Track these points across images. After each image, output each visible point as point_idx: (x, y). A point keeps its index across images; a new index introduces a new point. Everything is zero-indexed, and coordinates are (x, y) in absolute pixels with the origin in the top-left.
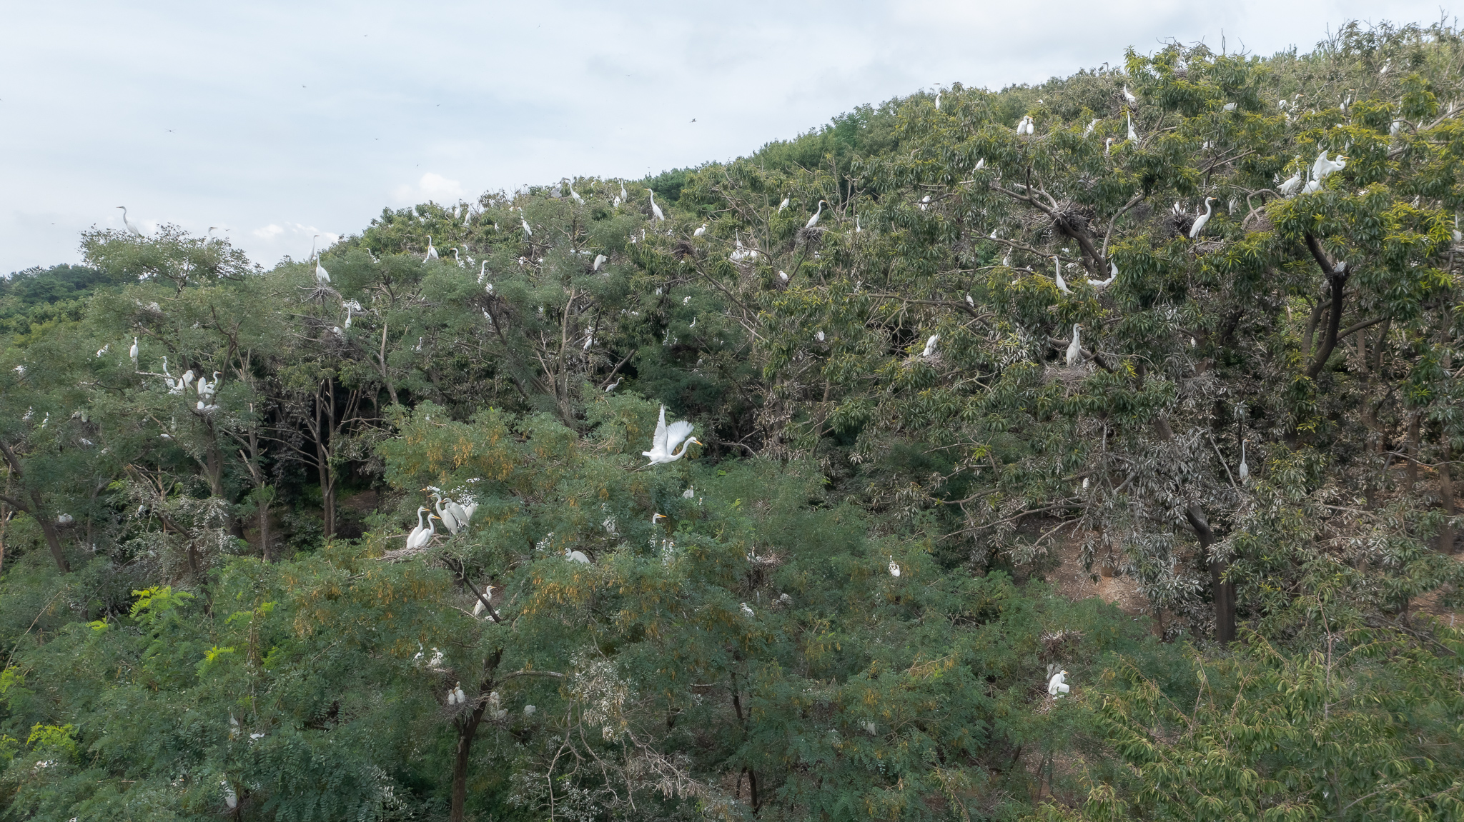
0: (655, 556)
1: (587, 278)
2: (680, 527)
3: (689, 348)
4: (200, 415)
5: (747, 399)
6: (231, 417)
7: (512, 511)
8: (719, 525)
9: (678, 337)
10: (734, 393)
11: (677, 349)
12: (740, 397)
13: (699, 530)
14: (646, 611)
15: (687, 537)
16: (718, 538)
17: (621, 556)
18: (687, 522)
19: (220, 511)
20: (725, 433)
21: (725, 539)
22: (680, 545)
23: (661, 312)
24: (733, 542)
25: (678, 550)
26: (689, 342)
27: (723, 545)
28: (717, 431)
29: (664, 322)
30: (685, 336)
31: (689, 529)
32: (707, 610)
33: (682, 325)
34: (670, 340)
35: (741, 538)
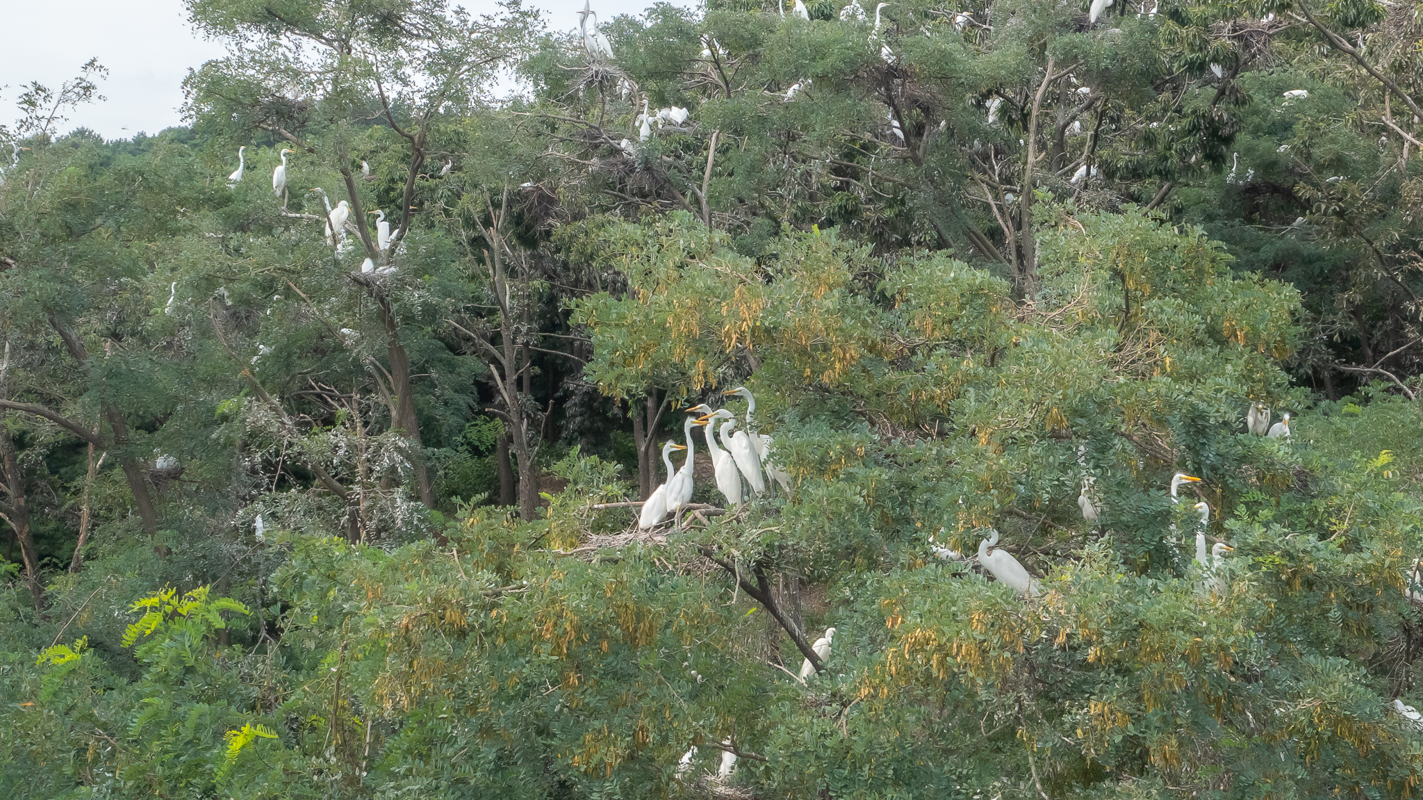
0: (1179, 576)
1: (1077, 38)
2: (1242, 510)
3: (1275, 189)
4: (364, 283)
5: (1394, 278)
6: (417, 288)
7: (850, 454)
8: (1340, 509)
9: (1256, 167)
10: (1367, 267)
11: (1252, 190)
12: (1379, 273)
13: (1289, 518)
14: (1152, 713)
15: (1258, 531)
16: (1334, 543)
17: (1091, 573)
18: (1260, 496)
19: (398, 458)
20: (1348, 347)
21: (1352, 544)
22: (1241, 552)
23: (1221, 112)
24: (1374, 552)
25: (1235, 562)
26: (1278, 180)
27: (1349, 559)
28: (1330, 344)
29: (1226, 131)
30: (1269, 166)
31: (1265, 513)
32: (1308, 712)
33: (1264, 143)
34: (1240, 175)
35: (1390, 540)
